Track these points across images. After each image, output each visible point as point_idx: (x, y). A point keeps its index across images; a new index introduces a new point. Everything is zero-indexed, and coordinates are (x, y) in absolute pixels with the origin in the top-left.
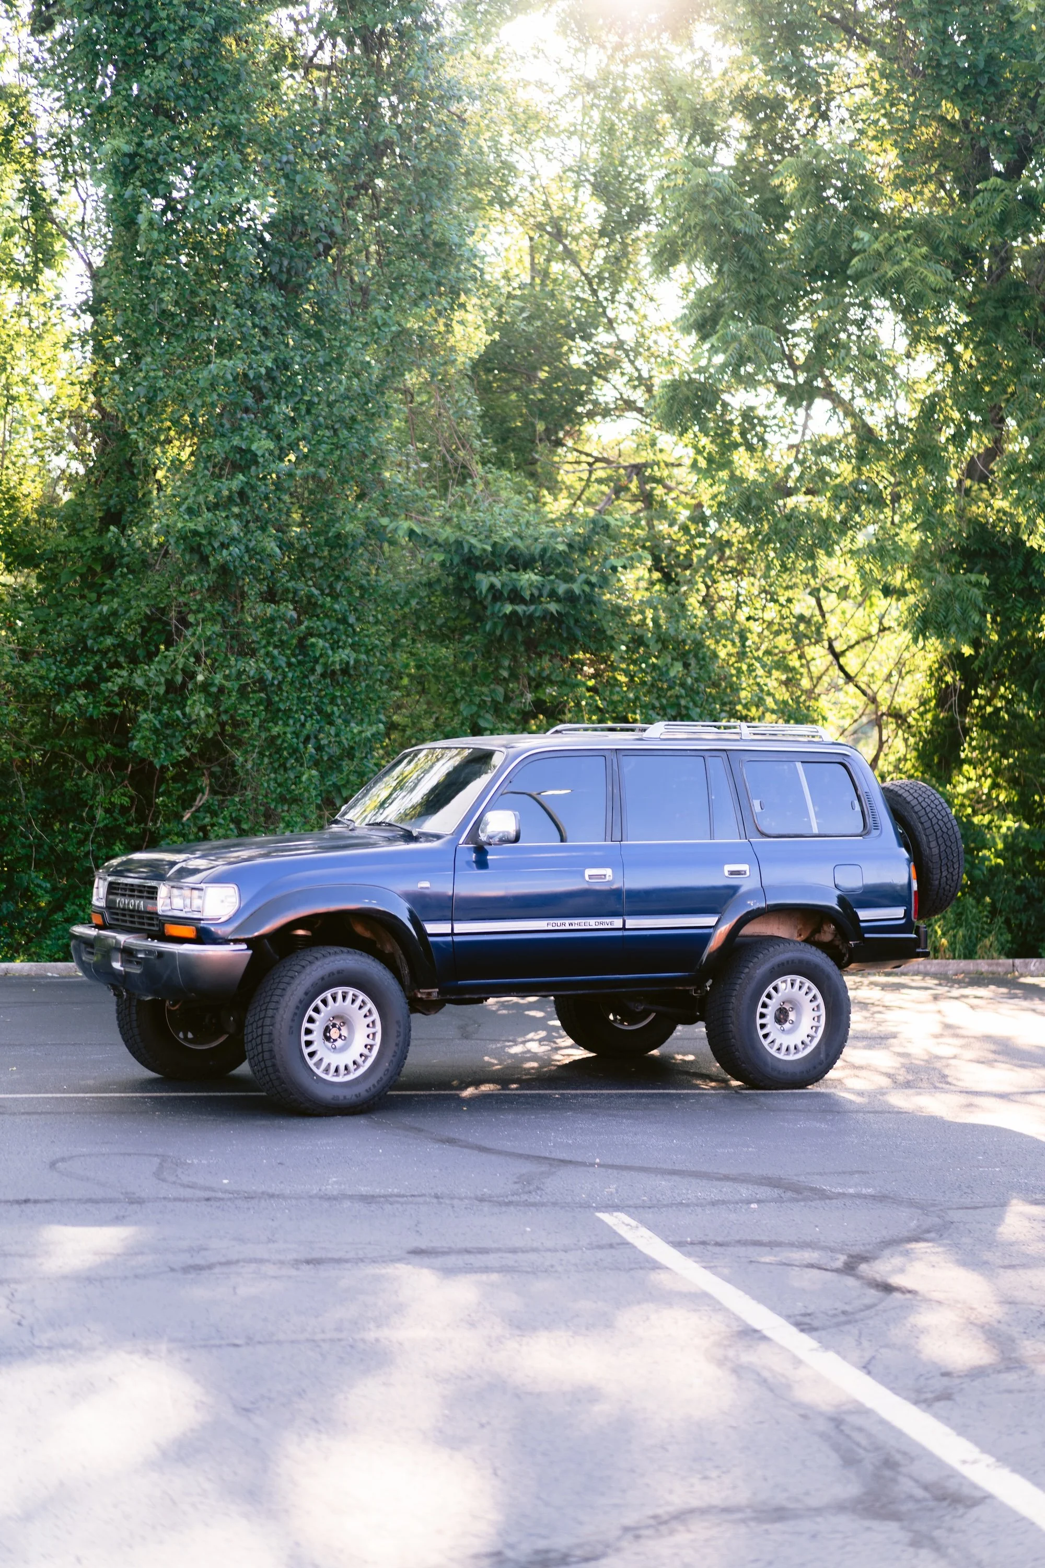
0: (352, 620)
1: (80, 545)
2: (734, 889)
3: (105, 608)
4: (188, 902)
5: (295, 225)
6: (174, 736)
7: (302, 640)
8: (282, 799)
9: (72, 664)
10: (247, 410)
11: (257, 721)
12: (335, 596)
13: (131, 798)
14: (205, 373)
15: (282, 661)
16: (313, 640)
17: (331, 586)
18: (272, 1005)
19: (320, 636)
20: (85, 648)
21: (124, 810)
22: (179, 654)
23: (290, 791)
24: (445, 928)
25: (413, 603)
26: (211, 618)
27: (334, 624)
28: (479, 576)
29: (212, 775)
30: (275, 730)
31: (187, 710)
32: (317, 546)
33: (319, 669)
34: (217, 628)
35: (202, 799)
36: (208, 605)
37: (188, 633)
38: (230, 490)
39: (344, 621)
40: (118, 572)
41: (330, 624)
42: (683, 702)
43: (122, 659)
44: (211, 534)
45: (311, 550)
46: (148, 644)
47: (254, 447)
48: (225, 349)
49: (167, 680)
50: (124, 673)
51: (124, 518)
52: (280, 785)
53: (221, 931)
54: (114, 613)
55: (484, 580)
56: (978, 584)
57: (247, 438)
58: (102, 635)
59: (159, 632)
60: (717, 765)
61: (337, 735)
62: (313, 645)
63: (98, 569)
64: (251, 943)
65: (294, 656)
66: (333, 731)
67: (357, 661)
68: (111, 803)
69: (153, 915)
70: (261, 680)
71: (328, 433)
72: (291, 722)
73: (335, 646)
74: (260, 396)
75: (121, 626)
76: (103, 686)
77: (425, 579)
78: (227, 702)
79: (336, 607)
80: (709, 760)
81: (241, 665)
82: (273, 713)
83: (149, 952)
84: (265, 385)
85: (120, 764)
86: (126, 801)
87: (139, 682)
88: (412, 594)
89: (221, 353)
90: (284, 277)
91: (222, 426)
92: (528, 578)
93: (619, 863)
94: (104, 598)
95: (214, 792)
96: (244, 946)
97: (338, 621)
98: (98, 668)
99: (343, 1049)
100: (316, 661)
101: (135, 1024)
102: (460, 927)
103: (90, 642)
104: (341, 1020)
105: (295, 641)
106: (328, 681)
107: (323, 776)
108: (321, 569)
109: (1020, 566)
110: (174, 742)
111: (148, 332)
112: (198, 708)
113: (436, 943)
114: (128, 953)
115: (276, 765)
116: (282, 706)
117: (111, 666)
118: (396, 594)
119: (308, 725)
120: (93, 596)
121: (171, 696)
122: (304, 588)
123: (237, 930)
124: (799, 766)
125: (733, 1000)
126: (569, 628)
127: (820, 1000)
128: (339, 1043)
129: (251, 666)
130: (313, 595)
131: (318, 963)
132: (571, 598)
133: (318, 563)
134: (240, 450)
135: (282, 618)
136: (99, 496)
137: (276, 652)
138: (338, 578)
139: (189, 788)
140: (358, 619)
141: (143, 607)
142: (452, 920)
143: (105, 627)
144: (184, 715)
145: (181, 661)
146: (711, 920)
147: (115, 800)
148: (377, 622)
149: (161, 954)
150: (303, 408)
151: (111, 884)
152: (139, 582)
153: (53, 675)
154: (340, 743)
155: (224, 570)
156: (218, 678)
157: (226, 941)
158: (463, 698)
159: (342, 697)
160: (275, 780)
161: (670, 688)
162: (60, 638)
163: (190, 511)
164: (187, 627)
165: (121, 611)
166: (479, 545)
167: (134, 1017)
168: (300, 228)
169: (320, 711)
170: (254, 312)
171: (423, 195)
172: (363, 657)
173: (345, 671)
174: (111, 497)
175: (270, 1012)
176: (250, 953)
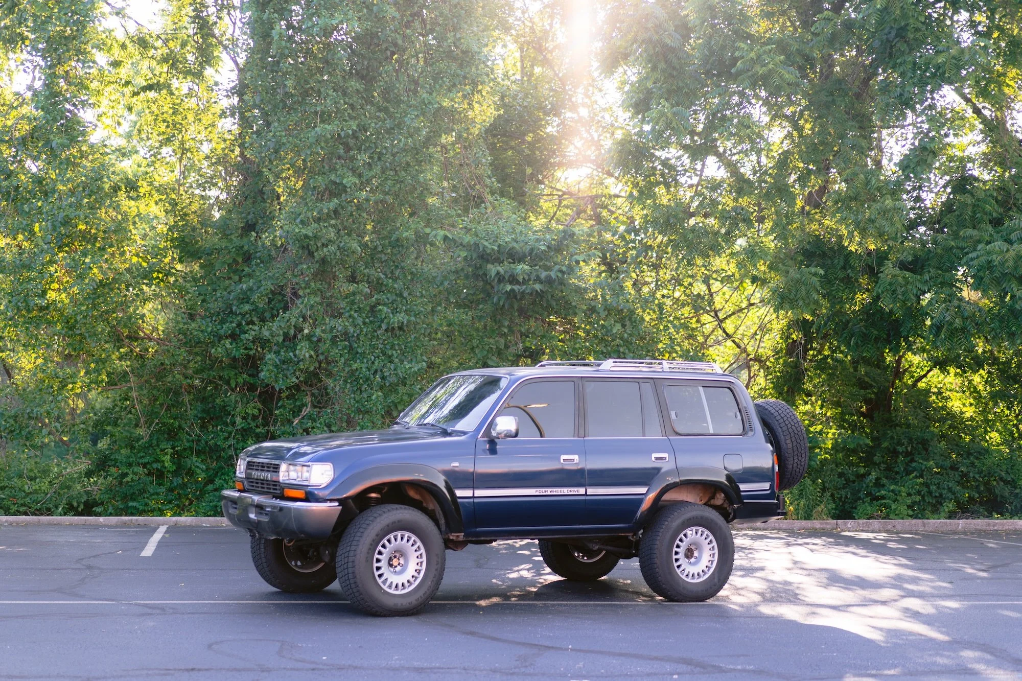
0: (405, 294)
1: (228, 244)
2: (658, 470)
3: (245, 286)
4: (300, 474)
5: (372, 38)
6: (288, 369)
7: (373, 308)
8: (359, 411)
9: (222, 322)
10: (339, 158)
11: (343, 359)
12: (395, 280)
13: (259, 410)
14: (313, 133)
15: (360, 321)
16: (380, 307)
17: (392, 272)
18: (354, 543)
19: (384, 305)
20: (231, 312)
21: (254, 418)
22: (293, 316)
23: (363, 406)
24: (468, 493)
25: (446, 283)
26: (314, 293)
27: (394, 297)
28: (490, 266)
29: (313, 395)
30: (355, 366)
31: (297, 352)
32: (384, 246)
33: (384, 326)
34: (318, 299)
35: (306, 411)
36: (312, 284)
37: (298, 302)
38: (328, 209)
39: (401, 295)
40: (253, 263)
41: (392, 297)
42: (622, 350)
43: (255, 319)
44: (315, 237)
45: (380, 249)
46: (272, 309)
47: (345, 181)
48: (325, 118)
49: (284, 333)
50: (256, 328)
51: (257, 228)
52: (357, 402)
53: (321, 494)
54: (251, 289)
55: (493, 269)
56: (815, 274)
57: (340, 175)
58: (242, 303)
59: (280, 301)
60: (647, 388)
61: (395, 370)
62: (380, 310)
63: (240, 260)
64: (342, 502)
65: (368, 317)
66: (392, 367)
67: (409, 321)
68: (246, 413)
69: (276, 483)
70: (346, 333)
71: (392, 173)
72: (365, 360)
73: (395, 311)
74: (348, 149)
75: (255, 297)
76: (242, 336)
77: (453, 269)
78: (323, 347)
79: (396, 286)
80: (643, 385)
81: (333, 323)
82: (353, 354)
83: (274, 507)
84: (352, 142)
85: (252, 388)
86: (256, 412)
87: (266, 333)
88: (445, 278)
89: (323, 121)
90: (365, 72)
91: (323, 167)
92: (522, 268)
93: (583, 452)
94: (244, 279)
95: (314, 406)
96: (337, 504)
97: (396, 295)
98: (239, 325)
99: (401, 572)
100: (382, 321)
101: (263, 555)
102: (479, 493)
103: (234, 308)
104: (400, 553)
105: (368, 308)
106: (390, 334)
107: (386, 396)
108: (386, 261)
109: (842, 263)
110: (288, 373)
111: (275, 107)
112: (304, 351)
113: (463, 503)
114: (260, 507)
115: (355, 388)
116: (359, 350)
117: (248, 324)
118: (435, 278)
119: (376, 363)
120: (236, 278)
121: (287, 343)
122: (376, 273)
123: (332, 493)
124: (701, 389)
125: (658, 542)
126: (548, 301)
127: (715, 543)
128: (398, 568)
129: (340, 324)
130: (380, 278)
131: (385, 515)
132: (549, 281)
133: (384, 258)
134: (335, 183)
135: (361, 293)
136: (242, 213)
137: (356, 315)
138: (397, 267)
139: (298, 403)
140: (409, 294)
141: (269, 285)
142: (473, 488)
143: (245, 298)
144: (295, 356)
145: (293, 321)
146: (643, 490)
147: (249, 411)
148: (422, 296)
149: (281, 509)
150: (376, 157)
151: (249, 462)
152: (267, 269)
153: (210, 329)
154: (397, 375)
155: (323, 261)
156: (318, 331)
157: (325, 501)
158: (477, 346)
159: (398, 344)
160: (354, 398)
161: (613, 340)
162: (214, 306)
163: (302, 222)
164: (298, 299)
165: (255, 288)
166: (490, 246)
167: (263, 550)
168: (375, 41)
169: (384, 354)
170: (345, 94)
171: (455, 20)
172: (413, 319)
173: (401, 328)
174: (249, 213)
175: (353, 548)
176: (340, 508)
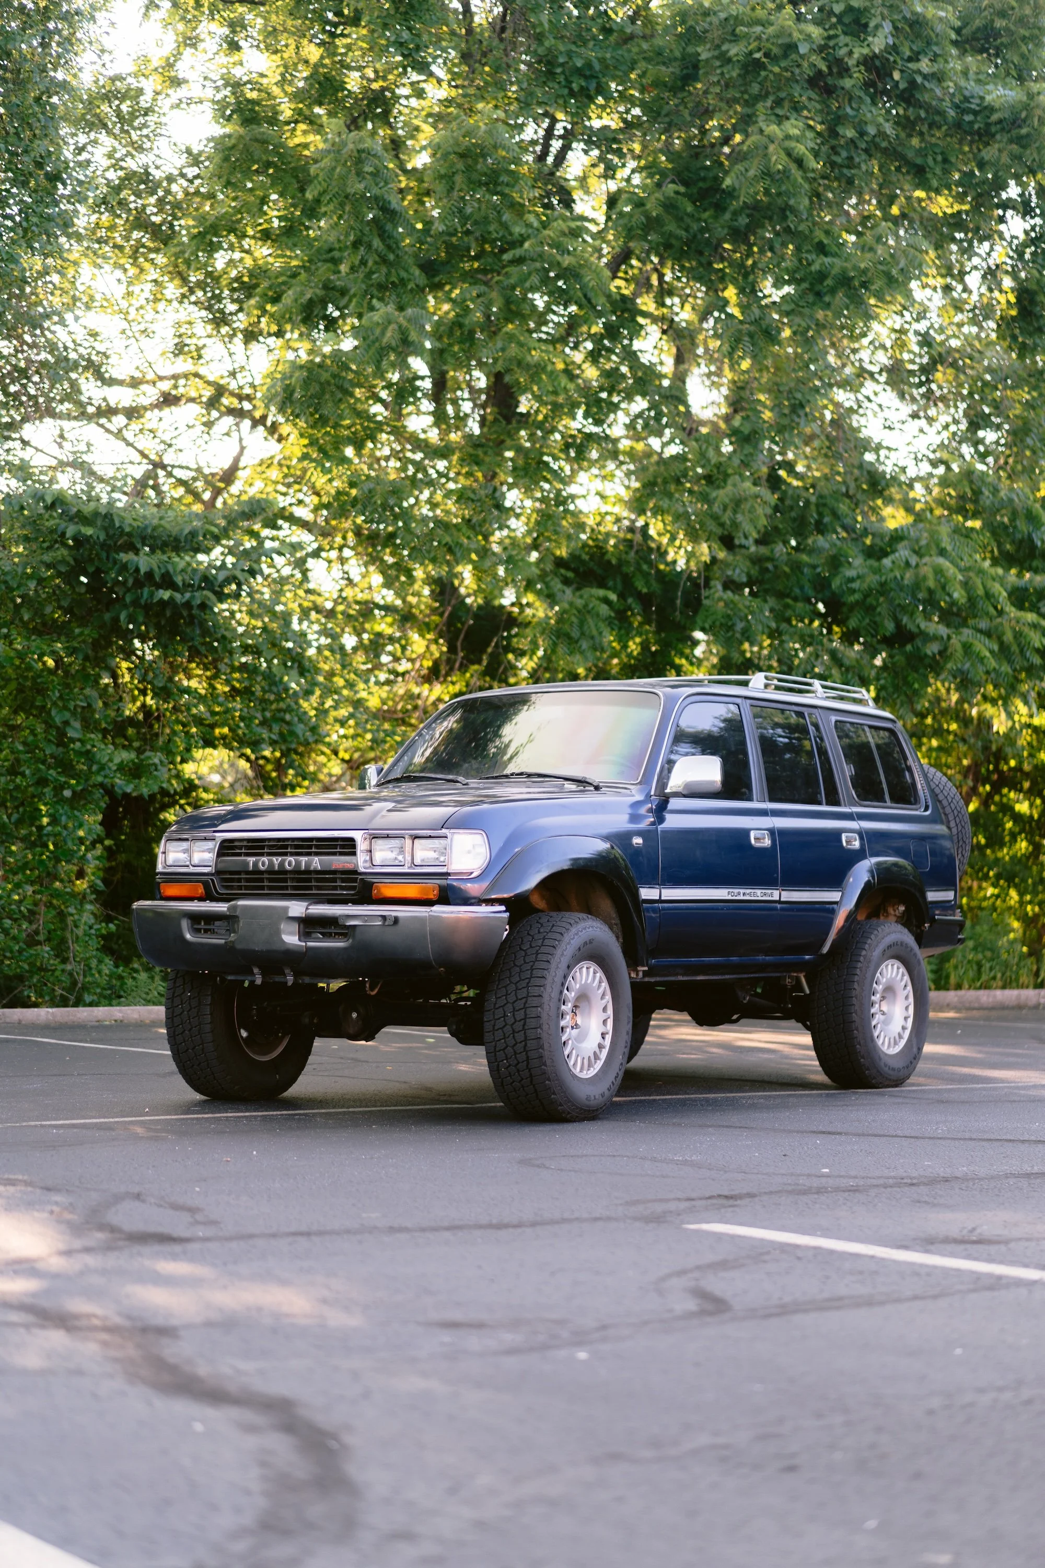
24: (654, 894)
28: (124, 557)
53: (473, 889)
64: (510, 903)
69: (352, 874)
83: (372, 917)
92: (180, 561)
96: (503, 908)
102: (668, 893)
113: (648, 912)
123: (492, 887)
124: (867, 729)
125: (856, 985)
131: (574, 930)
142: (658, 884)
146: (834, 895)
149: (396, 920)
151: (224, 841)
157: (480, 901)
175: (534, 991)
176: (506, 915)
